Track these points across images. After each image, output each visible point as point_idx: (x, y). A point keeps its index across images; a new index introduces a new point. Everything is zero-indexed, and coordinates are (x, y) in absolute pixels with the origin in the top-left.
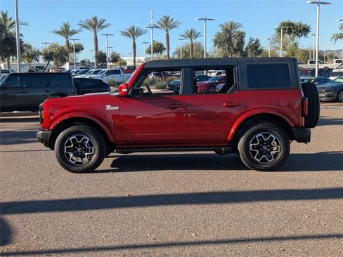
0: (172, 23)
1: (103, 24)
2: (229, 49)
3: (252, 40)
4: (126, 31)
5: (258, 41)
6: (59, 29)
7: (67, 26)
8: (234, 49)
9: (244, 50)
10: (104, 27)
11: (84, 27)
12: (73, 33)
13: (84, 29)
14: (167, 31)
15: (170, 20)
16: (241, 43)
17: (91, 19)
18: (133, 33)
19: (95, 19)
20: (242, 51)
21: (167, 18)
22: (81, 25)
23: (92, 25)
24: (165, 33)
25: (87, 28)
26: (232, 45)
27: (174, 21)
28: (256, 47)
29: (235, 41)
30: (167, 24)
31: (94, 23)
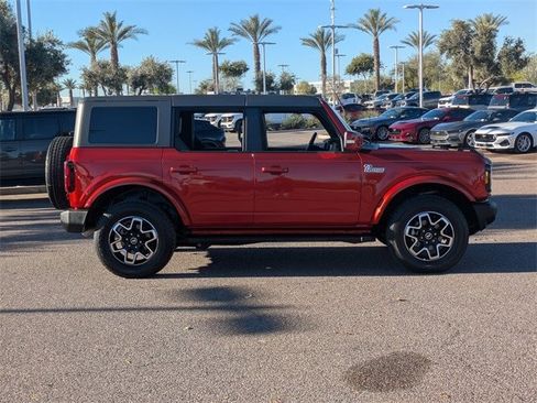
0: (383, 21)
1: (269, 28)
2: (466, 60)
3: (508, 41)
4: (311, 38)
5: (520, 42)
6: (202, 39)
7: (214, 34)
8: (475, 59)
9: (496, 60)
10: (270, 32)
11: (238, 33)
12: (224, 44)
13: (239, 37)
14: (376, 34)
15: (380, 16)
16: (489, 47)
17: (249, 20)
18: (322, 40)
19: (255, 20)
20: (490, 63)
21: (376, 14)
22: (234, 30)
23: (250, 30)
24: (373, 39)
25: (243, 35)
26: (473, 52)
27: (388, 17)
28: (517, 55)
29: (477, 45)
30: (376, 23)
31: (253, 26)
